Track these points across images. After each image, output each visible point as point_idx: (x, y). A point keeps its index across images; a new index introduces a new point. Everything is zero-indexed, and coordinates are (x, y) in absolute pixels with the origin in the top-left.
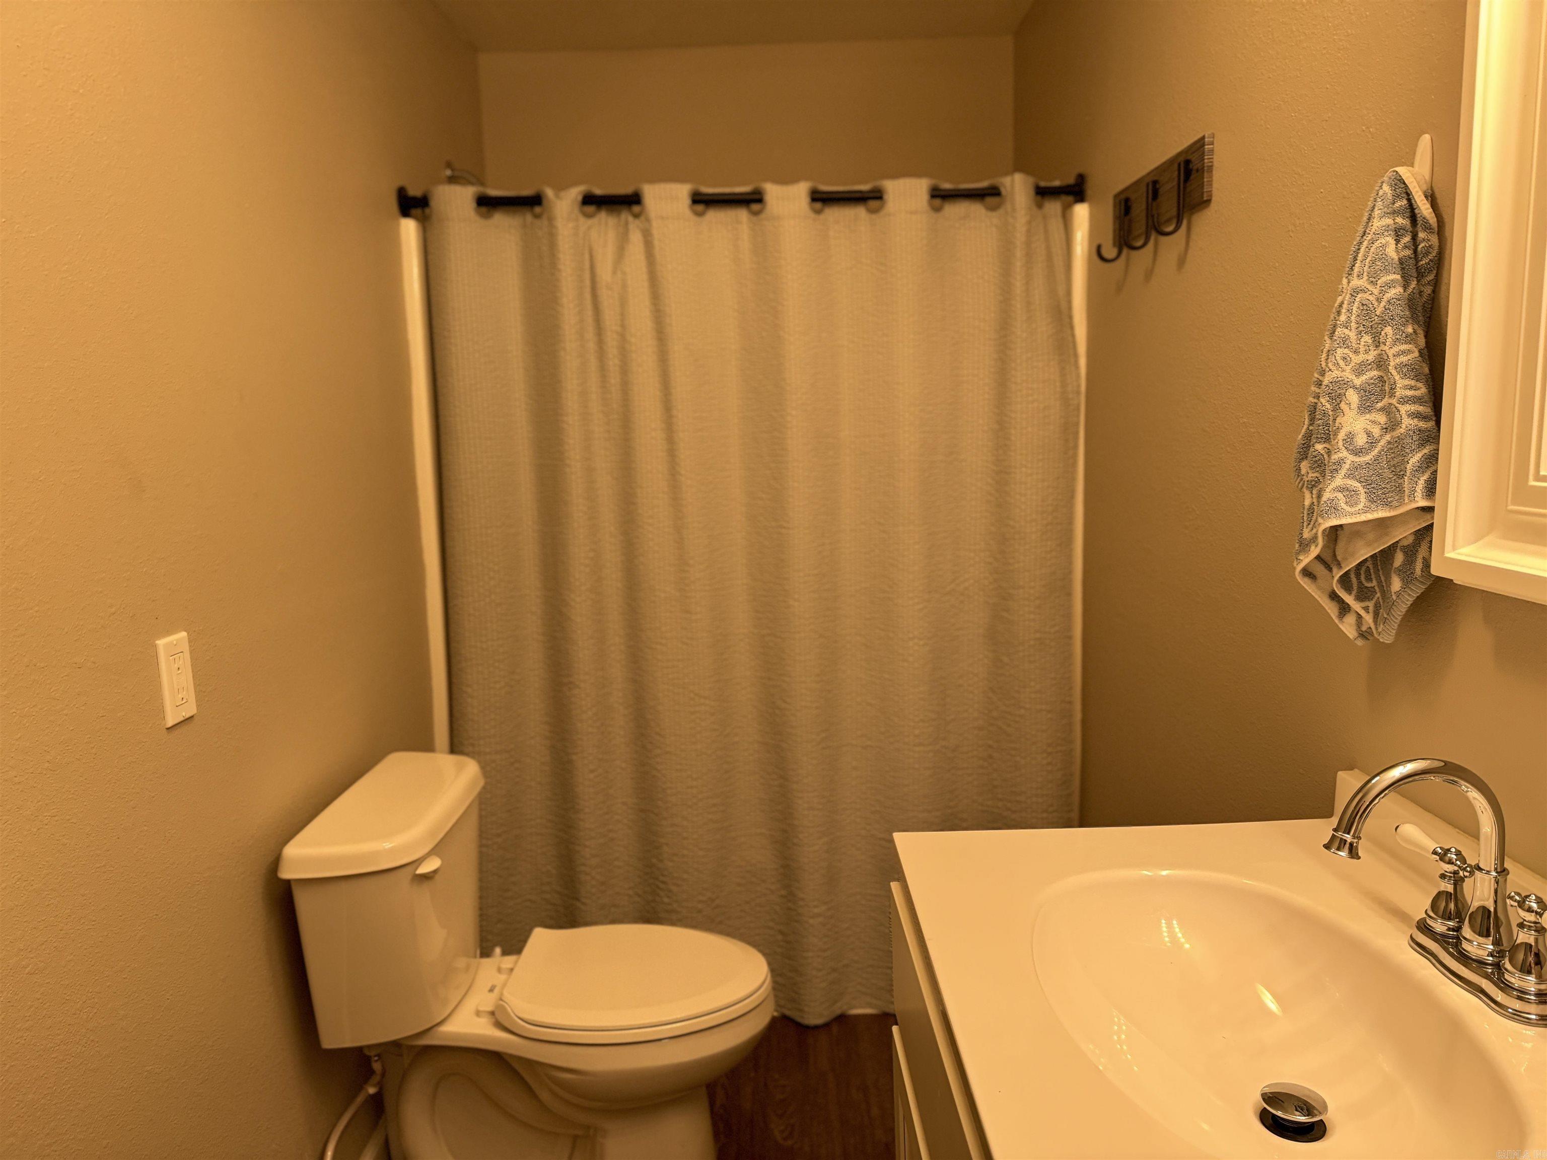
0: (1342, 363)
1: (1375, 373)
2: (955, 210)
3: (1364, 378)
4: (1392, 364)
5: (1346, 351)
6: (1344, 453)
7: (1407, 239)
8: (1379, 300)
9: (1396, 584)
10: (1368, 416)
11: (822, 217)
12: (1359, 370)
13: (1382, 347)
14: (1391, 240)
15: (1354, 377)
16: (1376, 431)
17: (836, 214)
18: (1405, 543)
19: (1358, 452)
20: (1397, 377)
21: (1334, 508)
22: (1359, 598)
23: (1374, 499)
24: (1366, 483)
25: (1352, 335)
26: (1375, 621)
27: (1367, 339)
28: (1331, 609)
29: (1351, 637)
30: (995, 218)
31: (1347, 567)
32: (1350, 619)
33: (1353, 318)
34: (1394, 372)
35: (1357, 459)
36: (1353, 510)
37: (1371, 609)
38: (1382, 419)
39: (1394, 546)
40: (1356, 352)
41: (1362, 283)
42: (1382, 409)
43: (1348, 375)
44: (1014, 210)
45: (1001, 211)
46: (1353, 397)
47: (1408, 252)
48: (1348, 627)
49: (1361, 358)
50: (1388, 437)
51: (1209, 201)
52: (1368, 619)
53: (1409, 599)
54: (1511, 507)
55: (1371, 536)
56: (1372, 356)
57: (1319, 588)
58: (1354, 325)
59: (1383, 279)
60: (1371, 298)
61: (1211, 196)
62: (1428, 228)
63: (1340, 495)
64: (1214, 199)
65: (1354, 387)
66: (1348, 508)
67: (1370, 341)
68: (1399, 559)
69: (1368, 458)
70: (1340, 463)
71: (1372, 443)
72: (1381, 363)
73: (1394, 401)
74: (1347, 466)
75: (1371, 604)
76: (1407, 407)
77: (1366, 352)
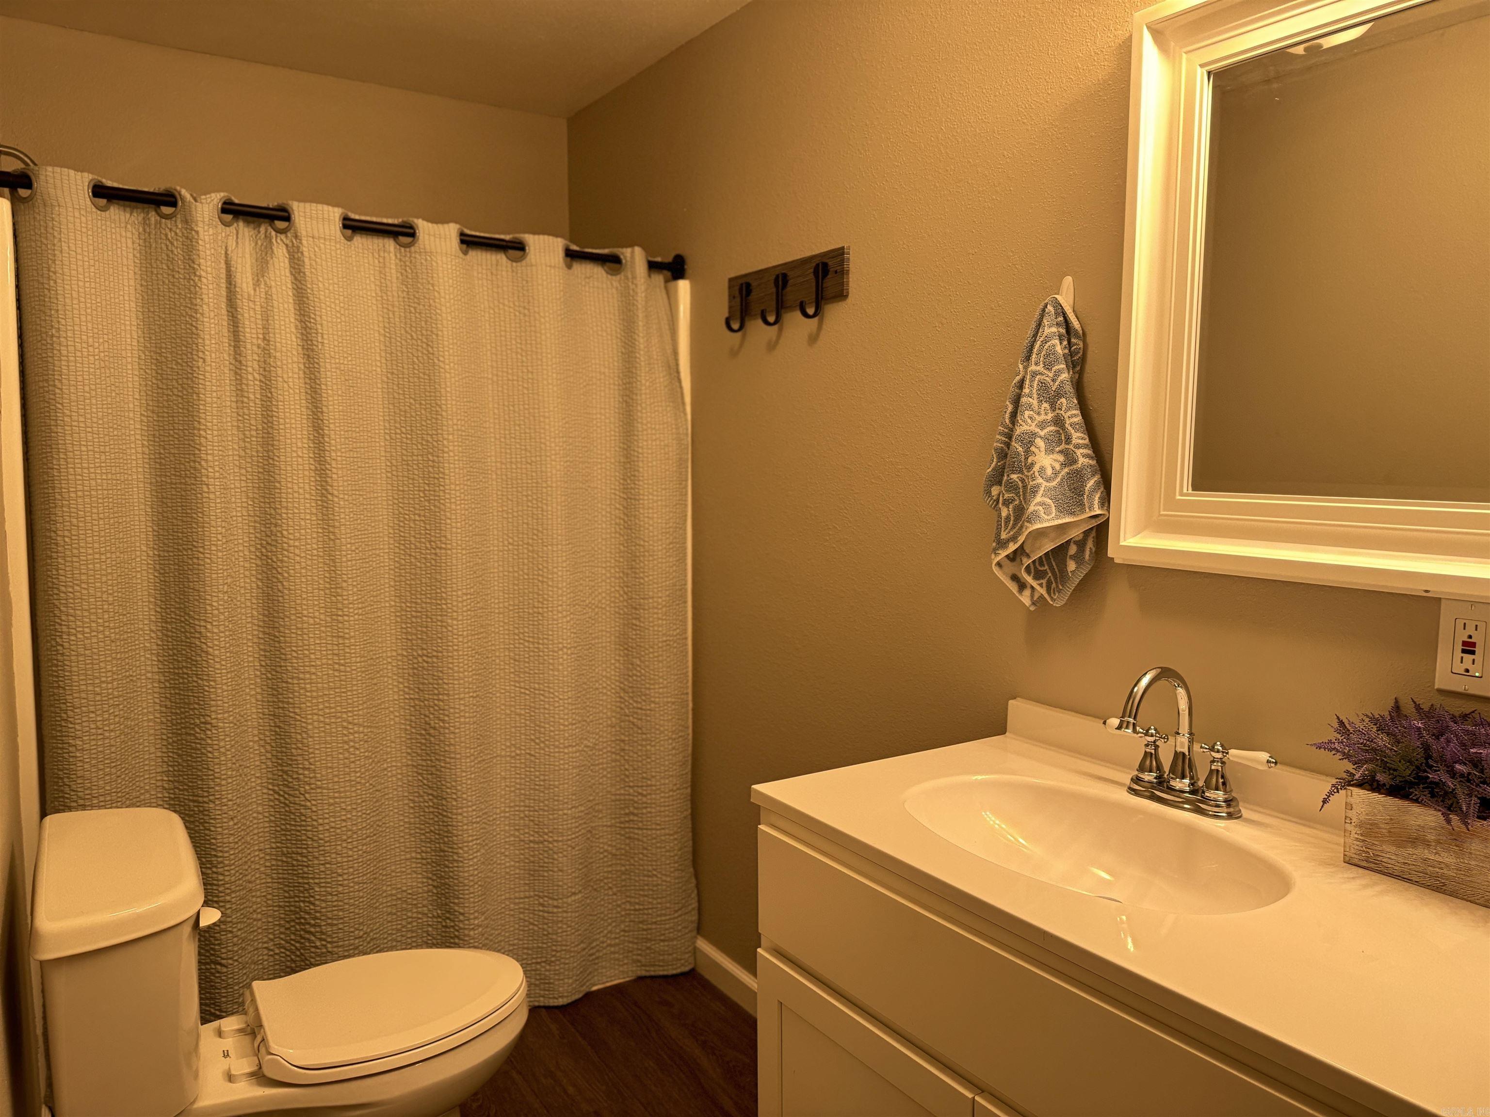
0: (1029, 421)
1: (1052, 428)
2: (583, 269)
3: (1046, 431)
4: (1068, 422)
5: (1031, 413)
6: (1040, 480)
7: (1065, 343)
8: (1054, 380)
9: (1072, 566)
10: (1051, 456)
11: (468, 257)
12: (1042, 425)
13: (1058, 411)
14: (1057, 342)
15: (1038, 430)
16: (1057, 466)
17: (478, 256)
18: (1077, 539)
19: (1048, 480)
20: (1073, 431)
21: (1036, 516)
22: (1036, 578)
23: (1062, 510)
24: (1055, 499)
25: (1035, 402)
26: (1049, 592)
27: (1046, 405)
28: (1013, 587)
29: (1027, 605)
30: (615, 280)
31: (1035, 557)
32: (1027, 592)
33: (1034, 391)
34: (1070, 428)
35: (1048, 484)
36: (1049, 518)
37: (1044, 585)
38: (1061, 458)
39: (1068, 542)
40: (1039, 414)
41: (1040, 368)
42: (1061, 452)
43: (1033, 428)
44: (634, 278)
45: (622, 276)
46: (1040, 442)
47: (1067, 351)
48: (1025, 598)
49: (1043, 417)
50: (1066, 470)
51: (847, 296)
52: (1043, 591)
53: (1081, 575)
54: (1162, 513)
55: (1053, 535)
56: (1050, 416)
57: (1004, 573)
58: (1035, 396)
59: (1057, 367)
60: (1047, 379)
61: (848, 293)
62: (1077, 336)
63: (1041, 508)
64: (850, 295)
65: (1041, 437)
66: (1046, 517)
67: (1048, 407)
68: (1073, 550)
69: (1054, 483)
70: (1038, 486)
71: (1056, 474)
72: (1058, 421)
73: (1071, 447)
74: (1042, 489)
75: (1044, 581)
76: (1081, 451)
77: (1046, 414)
